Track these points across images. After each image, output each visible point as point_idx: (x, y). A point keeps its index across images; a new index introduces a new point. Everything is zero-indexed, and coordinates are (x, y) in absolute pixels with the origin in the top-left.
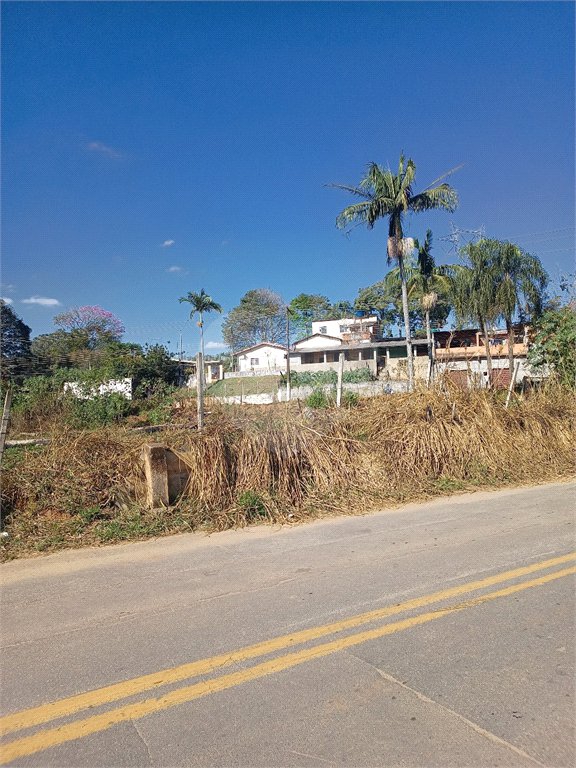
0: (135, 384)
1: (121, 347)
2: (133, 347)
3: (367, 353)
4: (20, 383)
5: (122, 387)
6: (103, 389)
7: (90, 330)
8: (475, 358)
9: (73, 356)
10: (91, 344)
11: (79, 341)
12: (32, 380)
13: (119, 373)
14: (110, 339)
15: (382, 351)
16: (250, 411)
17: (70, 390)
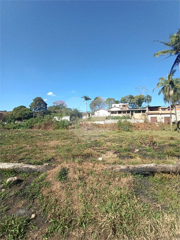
0: (71, 118)
1: (67, 109)
2: (70, 109)
3: (128, 112)
4: (44, 117)
5: (67, 118)
6: (63, 119)
7: (60, 105)
8: (159, 114)
9: (56, 111)
10: (60, 108)
11: (58, 108)
12: (47, 116)
13: (67, 115)
14: (64, 107)
15: (132, 111)
16: (100, 126)
17: (55, 118)
